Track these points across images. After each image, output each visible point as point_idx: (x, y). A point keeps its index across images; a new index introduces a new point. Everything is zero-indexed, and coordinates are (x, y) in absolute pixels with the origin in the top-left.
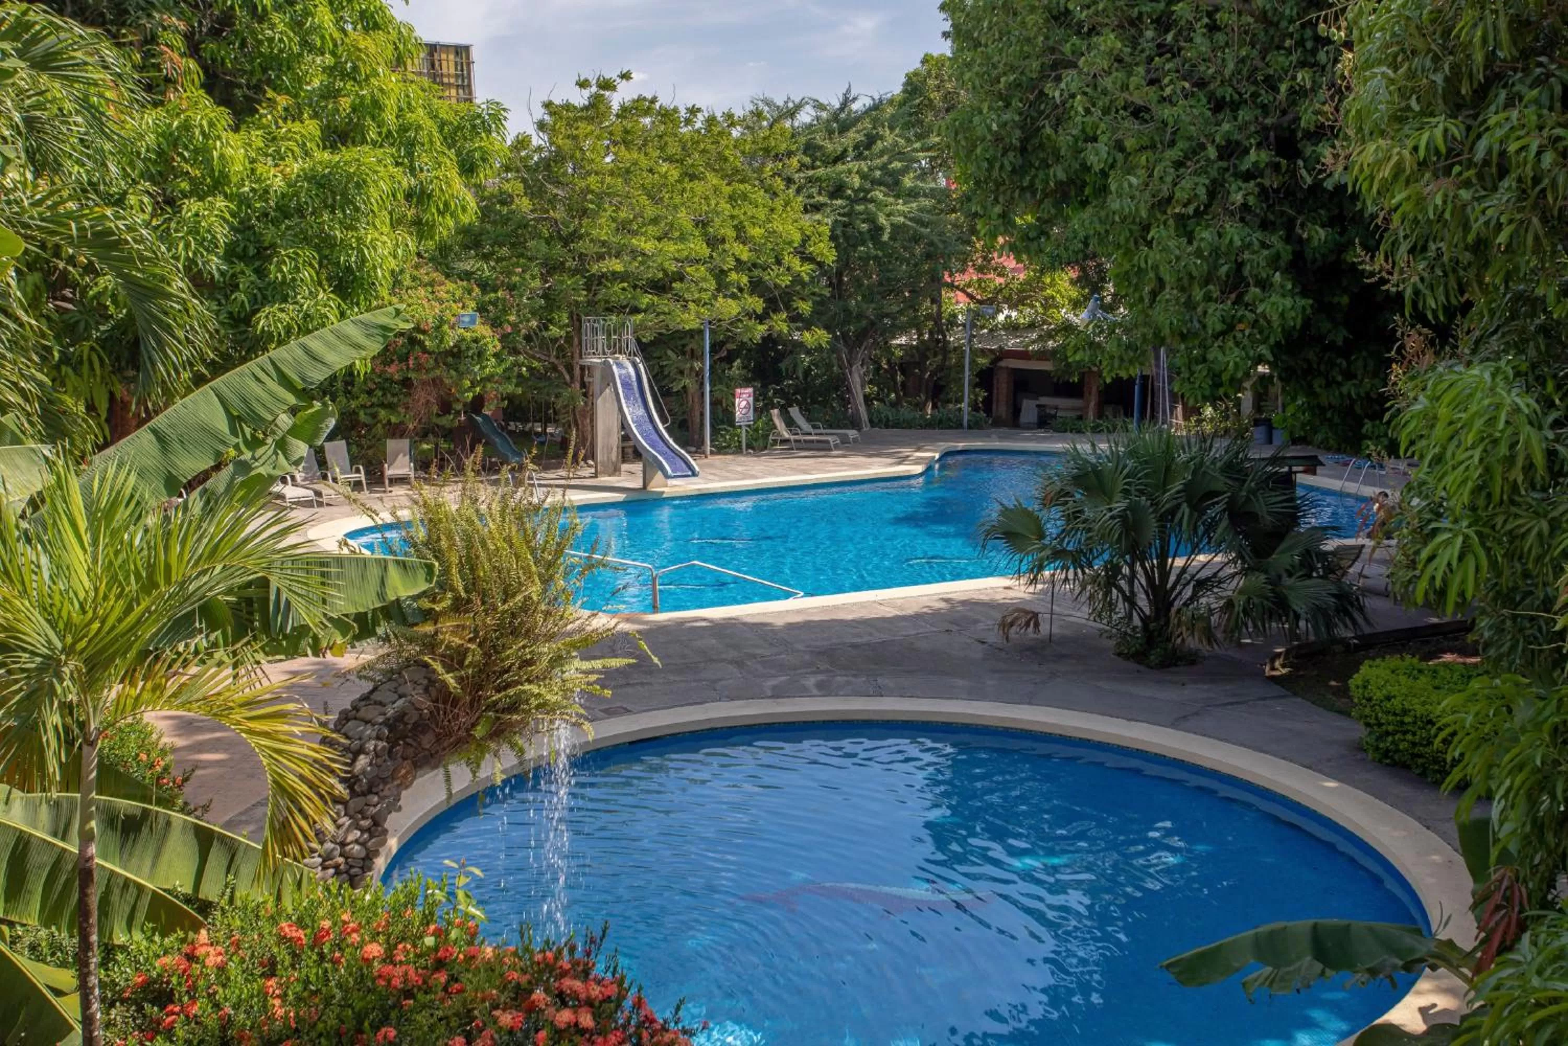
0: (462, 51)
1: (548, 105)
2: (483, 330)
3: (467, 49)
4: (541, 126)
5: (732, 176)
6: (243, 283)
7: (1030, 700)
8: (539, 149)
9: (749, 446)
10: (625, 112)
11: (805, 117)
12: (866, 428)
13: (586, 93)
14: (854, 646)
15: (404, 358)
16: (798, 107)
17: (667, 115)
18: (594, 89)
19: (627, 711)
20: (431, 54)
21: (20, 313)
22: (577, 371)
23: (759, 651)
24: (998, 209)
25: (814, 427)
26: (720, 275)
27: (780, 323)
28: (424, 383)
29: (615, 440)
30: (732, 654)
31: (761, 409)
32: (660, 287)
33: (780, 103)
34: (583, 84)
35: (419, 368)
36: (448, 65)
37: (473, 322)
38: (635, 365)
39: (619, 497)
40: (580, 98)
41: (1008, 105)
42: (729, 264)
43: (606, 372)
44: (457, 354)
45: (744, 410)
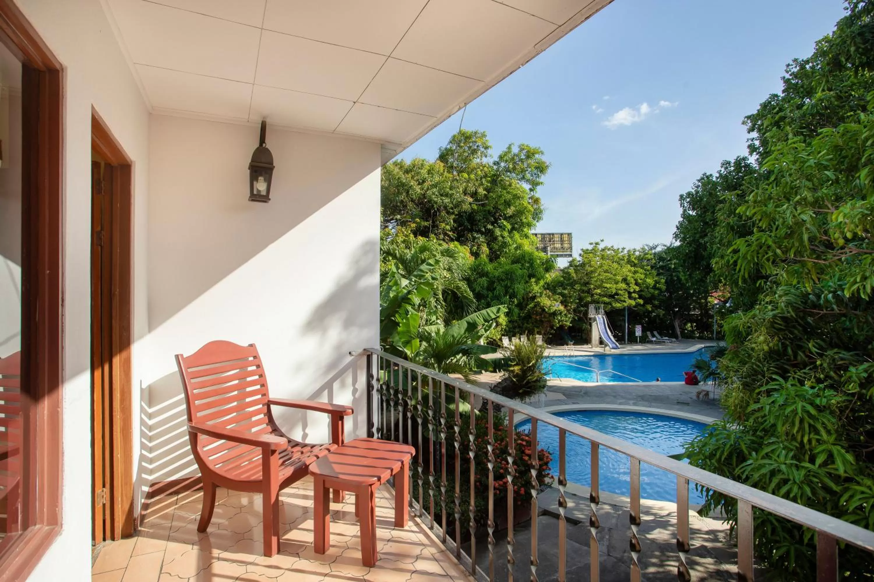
0: (569, 235)
1: (582, 250)
2: (562, 308)
3: (571, 234)
4: (580, 255)
5: (635, 265)
6: (490, 296)
7: (696, 413)
8: (580, 261)
9: (640, 342)
10: (603, 250)
11: (659, 249)
12: (680, 338)
13: (592, 246)
14: (651, 396)
15: (541, 315)
16: (656, 246)
17: (616, 251)
18: (594, 245)
19: (578, 403)
20: (561, 236)
21: (442, 302)
22: (588, 319)
23: (621, 394)
24: (688, 273)
25: (662, 337)
26: (630, 293)
27: (649, 307)
28: (546, 321)
29: (597, 338)
30: (614, 394)
31: (644, 331)
32: (612, 296)
33: (651, 245)
34: (591, 244)
35: (545, 317)
36: (566, 238)
37: (559, 305)
38: (603, 318)
39: (592, 354)
40: (590, 247)
41: (691, 246)
42: (632, 290)
43: (595, 320)
44: (554, 314)
45: (638, 331)
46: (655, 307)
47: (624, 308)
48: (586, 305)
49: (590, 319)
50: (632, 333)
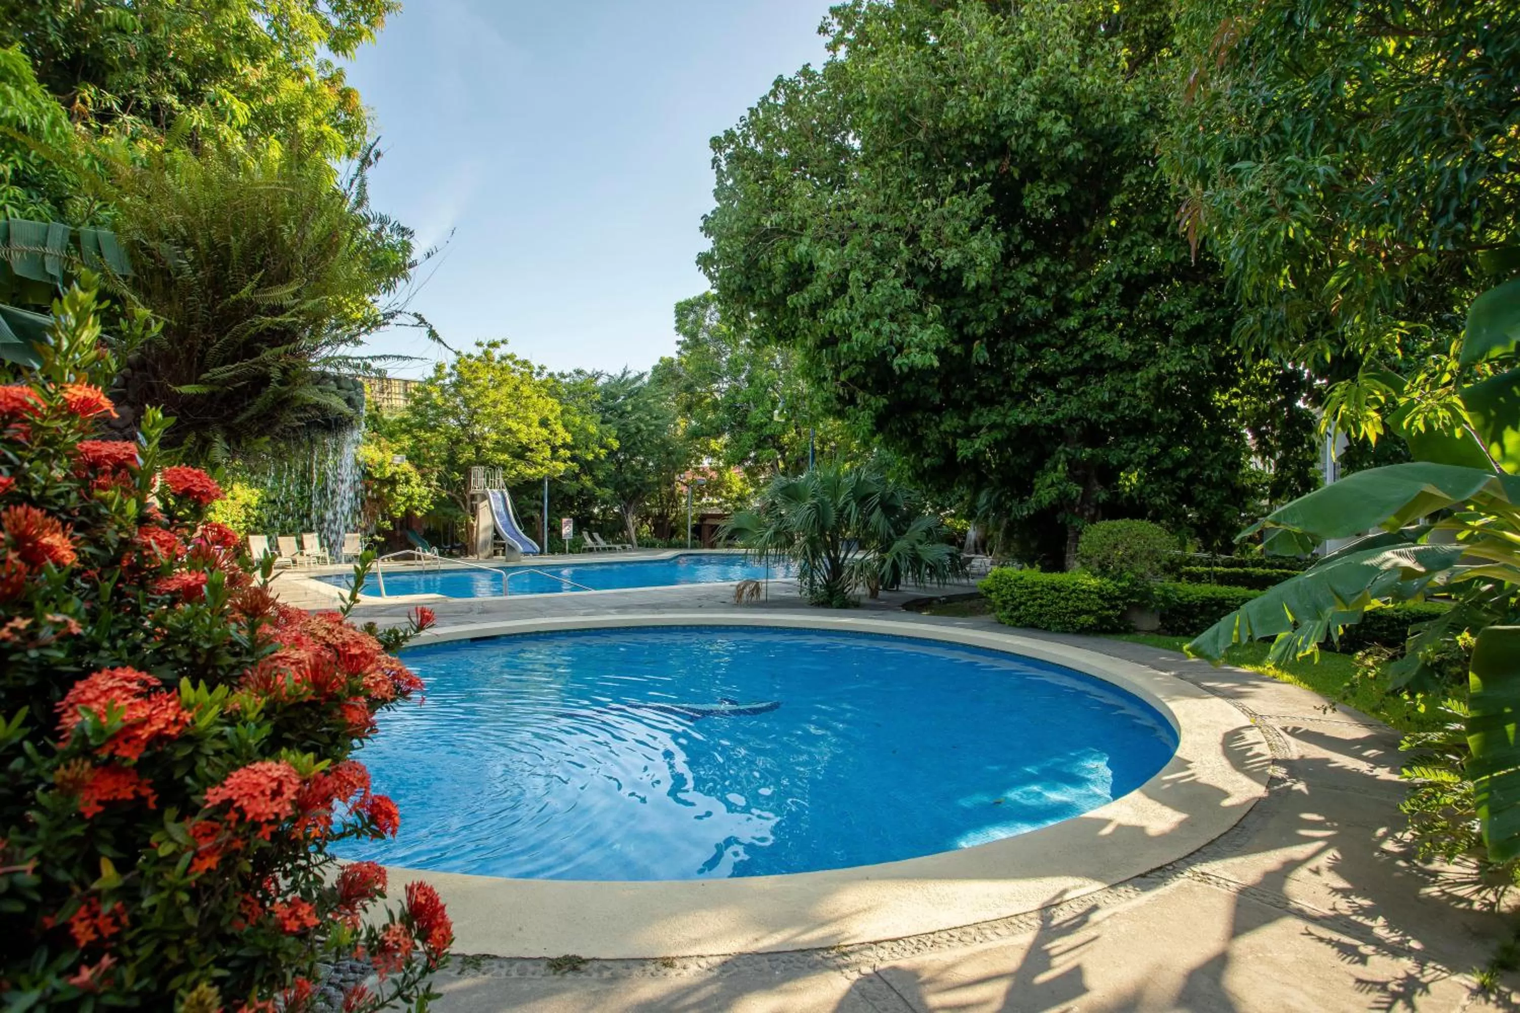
2: (409, 469)
9: (569, 549)
12: (636, 545)
19: (472, 623)
22: (470, 497)
25: (606, 542)
26: (554, 448)
27: (588, 482)
28: (370, 500)
29: (489, 535)
31: (577, 528)
37: (402, 464)
38: (503, 496)
42: (559, 442)
43: (485, 497)
44: (392, 481)
45: (567, 530)
46: (599, 484)
47: (541, 481)
48: (466, 470)
49: (473, 497)
50: (555, 530)
